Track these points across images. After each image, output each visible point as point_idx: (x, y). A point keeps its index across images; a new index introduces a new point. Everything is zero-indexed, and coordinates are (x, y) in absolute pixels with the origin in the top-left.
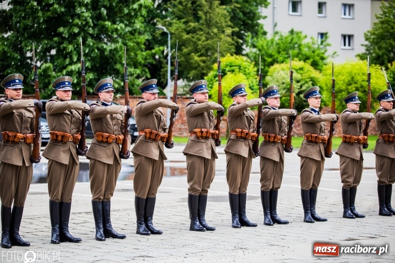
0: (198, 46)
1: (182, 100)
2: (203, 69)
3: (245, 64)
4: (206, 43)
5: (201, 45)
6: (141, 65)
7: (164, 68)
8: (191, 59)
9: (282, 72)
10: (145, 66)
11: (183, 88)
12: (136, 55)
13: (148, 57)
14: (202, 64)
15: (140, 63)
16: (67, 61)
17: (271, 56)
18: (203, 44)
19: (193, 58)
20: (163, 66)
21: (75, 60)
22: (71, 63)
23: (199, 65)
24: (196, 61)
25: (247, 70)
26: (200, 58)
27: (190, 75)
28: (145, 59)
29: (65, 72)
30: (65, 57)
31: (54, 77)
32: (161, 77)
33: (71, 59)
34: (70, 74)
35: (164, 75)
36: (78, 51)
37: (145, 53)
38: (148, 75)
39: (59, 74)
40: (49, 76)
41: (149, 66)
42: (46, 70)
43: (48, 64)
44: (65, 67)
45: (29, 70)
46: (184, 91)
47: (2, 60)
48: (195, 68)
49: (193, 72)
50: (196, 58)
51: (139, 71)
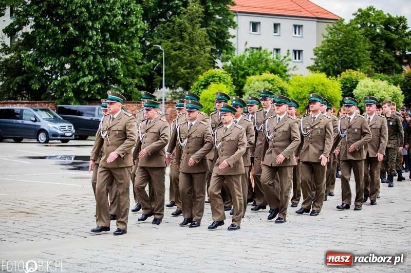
0: (183, 60)
1: (172, 104)
2: (188, 79)
3: (224, 75)
4: (190, 58)
5: (186, 60)
6: (138, 76)
7: (156, 78)
8: (178, 71)
9: (257, 83)
10: (141, 77)
11: (171, 95)
12: (135, 68)
13: (144, 70)
14: (187, 75)
15: (137, 75)
16: (81, 74)
17: (243, 69)
18: (188, 58)
19: (180, 71)
20: (155, 77)
21: (87, 73)
22: (84, 76)
23: (185, 76)
24: (182, 73)
25: (226, 80)
26: (185, 71)
27: (177, 84)
28: (141, 71)
29: (78, 83)
30: (79, 71)
31: (70, 87)
32: (154, 86)
33: (84, 73)
34: (83, 84)
35: (156, 84)
36: (89, 66)
37: (141, 67)
38: (144, 85)
39: (74, 84)
40: (66, 86)
41: (144, 77)
42: (63, 81)
43: (65, 77)
44: (78, 79)
45: (49, 81)
46: (172, 97)
47: (26, 73)
48: (181, 79)
49: (180, 82)
50: (182, 70)
51: (136, 81)
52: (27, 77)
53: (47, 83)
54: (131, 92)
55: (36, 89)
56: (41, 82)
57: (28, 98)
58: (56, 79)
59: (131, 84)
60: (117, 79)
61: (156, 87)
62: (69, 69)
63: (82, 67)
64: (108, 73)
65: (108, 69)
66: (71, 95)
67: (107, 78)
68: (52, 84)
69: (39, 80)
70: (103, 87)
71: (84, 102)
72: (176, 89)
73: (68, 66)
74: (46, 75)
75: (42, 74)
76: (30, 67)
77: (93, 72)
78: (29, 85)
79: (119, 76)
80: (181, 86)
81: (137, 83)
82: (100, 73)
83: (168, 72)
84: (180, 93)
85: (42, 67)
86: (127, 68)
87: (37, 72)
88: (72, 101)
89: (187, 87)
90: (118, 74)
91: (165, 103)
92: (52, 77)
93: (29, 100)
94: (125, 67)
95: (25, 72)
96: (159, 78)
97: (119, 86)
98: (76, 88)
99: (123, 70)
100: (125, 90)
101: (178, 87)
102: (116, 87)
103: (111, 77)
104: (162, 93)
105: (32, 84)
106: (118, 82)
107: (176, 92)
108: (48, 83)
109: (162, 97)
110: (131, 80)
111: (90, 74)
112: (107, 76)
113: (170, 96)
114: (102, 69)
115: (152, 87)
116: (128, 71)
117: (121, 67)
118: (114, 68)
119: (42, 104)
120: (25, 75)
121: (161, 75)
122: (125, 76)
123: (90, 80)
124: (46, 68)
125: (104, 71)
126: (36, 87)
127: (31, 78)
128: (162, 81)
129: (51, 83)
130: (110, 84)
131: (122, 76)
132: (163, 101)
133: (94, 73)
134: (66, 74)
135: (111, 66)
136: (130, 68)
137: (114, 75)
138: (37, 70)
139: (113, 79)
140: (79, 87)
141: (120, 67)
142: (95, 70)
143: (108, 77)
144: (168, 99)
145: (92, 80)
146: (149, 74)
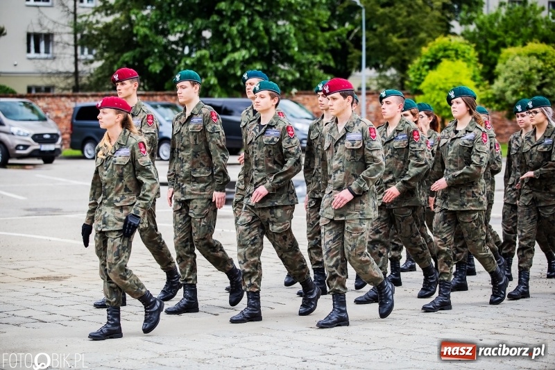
0: (397, 23)
2: (404, 54)
4: (407, 19)
5: (401, 22)
6: (322, 50)
7: (351, 53)
8: (387, 41)
10: (327, 51)
11: (377, 80)
12: (317, 37)
13: (332, 40)
14: (403, 48)
15: (321, 48)
16: (229, 47)
18: (404, 20)
19: (391, 40)
20: (350, 50)
21: (238, 46)
22: (235, 50)
23: (399, 50)
24: (395, 45)
26: (401, 40)
27: (388, 63)
28: (328, 42)
29: (225, 62)
30: (225, 42)
31: (211, 68)
32: (349, 65)
33: (234, 44)
34: (232, 64)
35: (352, 63)
36: (241, 34)
37: (327, 35)
38: (332, 64)
39: (218, 64)
40: (204, 67)
41: (333, 51)
42: (200, 59)
43: (204, 52)
44: (224, 55)
45: (176, 59)
46: (378, 84)
47: (140, 46)
48: (394, 54)
49: (391, 59)
50: (395, 40)
51: (319, 58)
52: (141, 53)
53: (173, 63)
54: (311, 76)
55: (155, 73)
56: (165, 61)
57: (143, 87)
58: (189, 55)
59: (311, 63)
60: (287, 55)
61: (352, 67)
62: (209, 39)
63: (230, 36)
64: (274, 45)
65: (274, 38)
66: (213, 81)
67: (271, 54)
68: (183, 64)
69: (161, 57)
70: (265, 68)
71: (235, 92)
72: (386, 70)
73: (207, 34)
74: (173, 49)
75: (165, 47)
76: (146, 36)
77: (248, 44)
78: (144, 66)
79: (292, 50)
80: (393, 65)
81: (320, 62)
82: (260, 46)
83: (372, 43)
84: (392, 78)
85: (166, 36)
86: (305, 37)
87: (157, 44)
88: (214, 91)
89: (402, 67)
90: (289, 47)
91: (367, 94)
92: (183, 52)
93: (145, 90)
94: (300, 35)
95: (137, 45)
96: (356, 52)
97: (292, 66)
98: (220, 71)
99: (298, 40)
100: (302, 73)
101: (389, 67)
102: (286, 68)
103: (278, 51)
104: (363, 77)
105: (149, 64)
106: (290, 60)
107: (385, 77)
108: (176, 62)
109: (361, 84)
110: (310, 56)
111: (243, 46)
112: (271, 50)
113: (375, 82)
114: (263, 38)
115: (347, 68)
116: (307, 41)
117: (295, 35)
118: (282, 36)
119: (166, 97)
120: (138, 50)
121: (360, 48)
122: (301, 50)
123: (244, 57)
124: (172, 38)
125: (266, 41)
126: (156, 68)
127: (148, 55)
128: (360, 58)
129: (180, 62)
130: (277, 63)
131: (296, 49)
132: (364, 91)
133: (250, 46)
134: (205, 48)
135: (278, 34)
136: (309, 37)
137: (282, 49)
138: (156, 41)
139: (282, 54)
140: (225, 68)
141: (292, 35)
142: (252, 40)
143: (274, 51)
144: (374, 88)
145: (247, 56)
146: (339, 46)
